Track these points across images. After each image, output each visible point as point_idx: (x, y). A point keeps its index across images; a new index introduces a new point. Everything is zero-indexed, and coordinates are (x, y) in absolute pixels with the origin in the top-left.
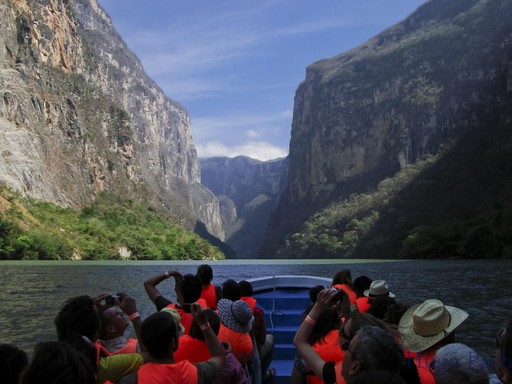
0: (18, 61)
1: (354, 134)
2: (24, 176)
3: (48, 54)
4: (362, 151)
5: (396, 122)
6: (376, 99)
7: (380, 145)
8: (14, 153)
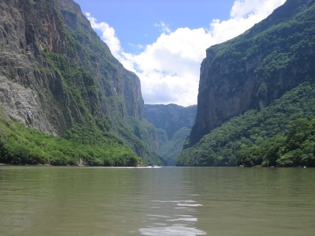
0: (27, 50)
1: (234, 90)
2: (28, 116)
3: (45, 45)
4: (239, 100)
5: (259, 82)
6: (247, 69)
7: (249, 96)
8: (23, 103)
